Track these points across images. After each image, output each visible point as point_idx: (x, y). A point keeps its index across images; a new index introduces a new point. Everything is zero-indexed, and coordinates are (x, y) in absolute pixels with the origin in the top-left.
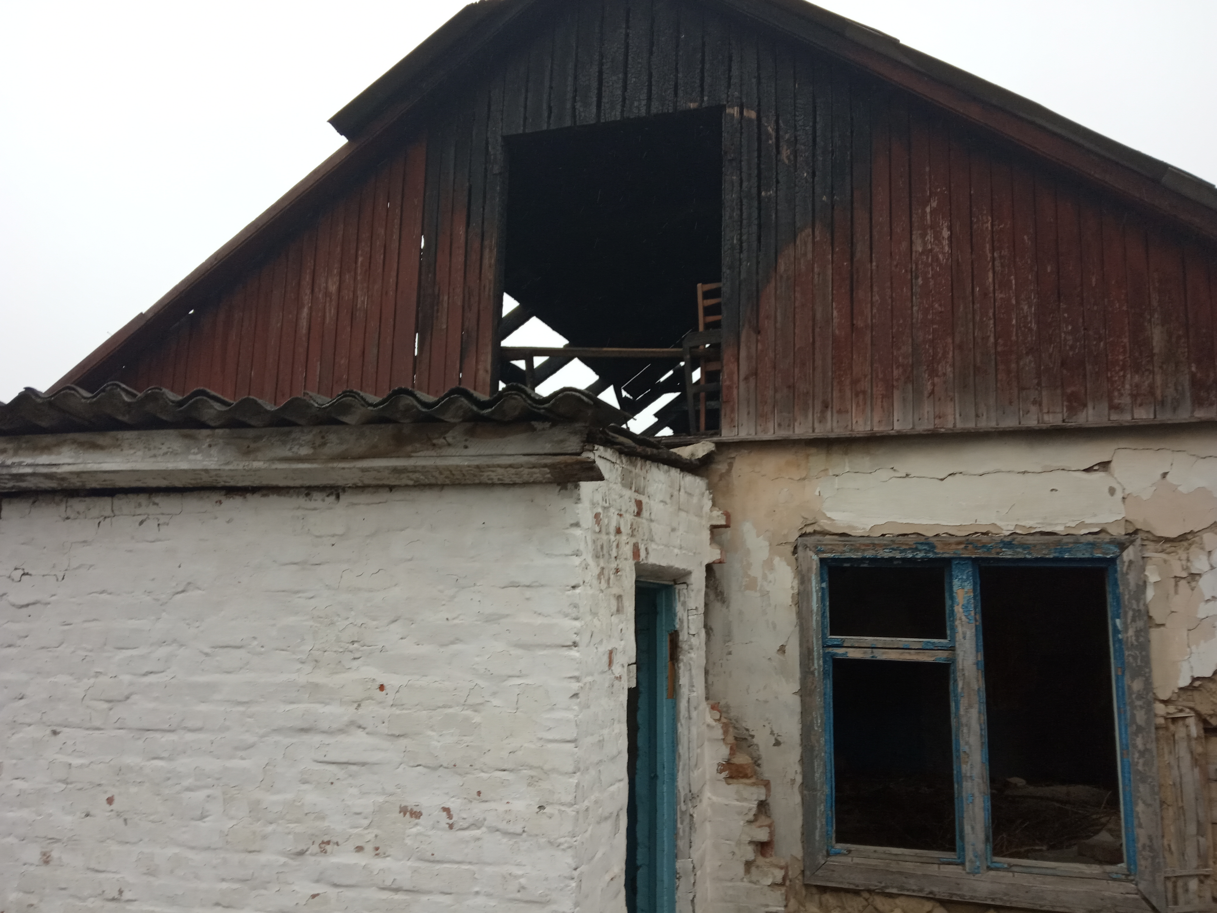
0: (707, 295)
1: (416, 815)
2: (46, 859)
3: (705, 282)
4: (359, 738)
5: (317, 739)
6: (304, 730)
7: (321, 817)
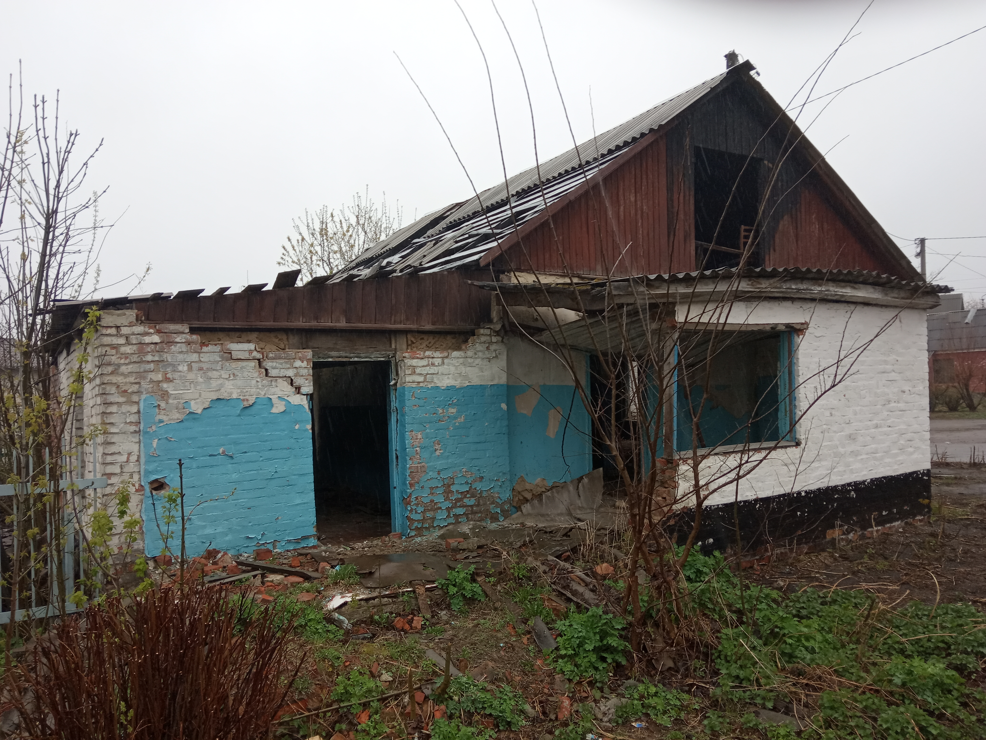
0: (745, 230)
1: (904, 392)
2: (831, 415)
3: (745, 225)
4: (893, 374)
5: (886, 375)
6: (884, 372)
7: (888, 394)
